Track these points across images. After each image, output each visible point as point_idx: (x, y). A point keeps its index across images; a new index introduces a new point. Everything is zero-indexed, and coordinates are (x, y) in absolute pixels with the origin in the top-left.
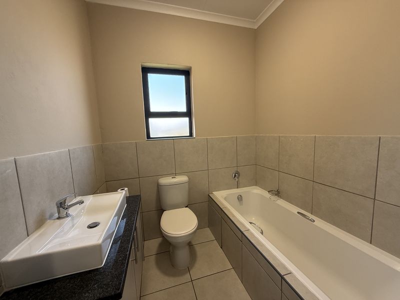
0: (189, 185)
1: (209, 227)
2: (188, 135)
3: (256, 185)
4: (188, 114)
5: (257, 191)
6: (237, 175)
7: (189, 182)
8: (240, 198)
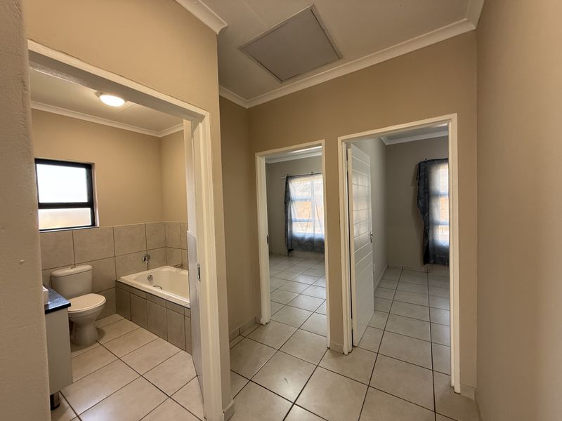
0: (93, 273)
1: (117, 313)
2: (90, 224)
3: (167, 265)
4: (90, 204)
5: (167, 269)
6: (147, 258)
7: (93, 270)
8: (150, 278)
